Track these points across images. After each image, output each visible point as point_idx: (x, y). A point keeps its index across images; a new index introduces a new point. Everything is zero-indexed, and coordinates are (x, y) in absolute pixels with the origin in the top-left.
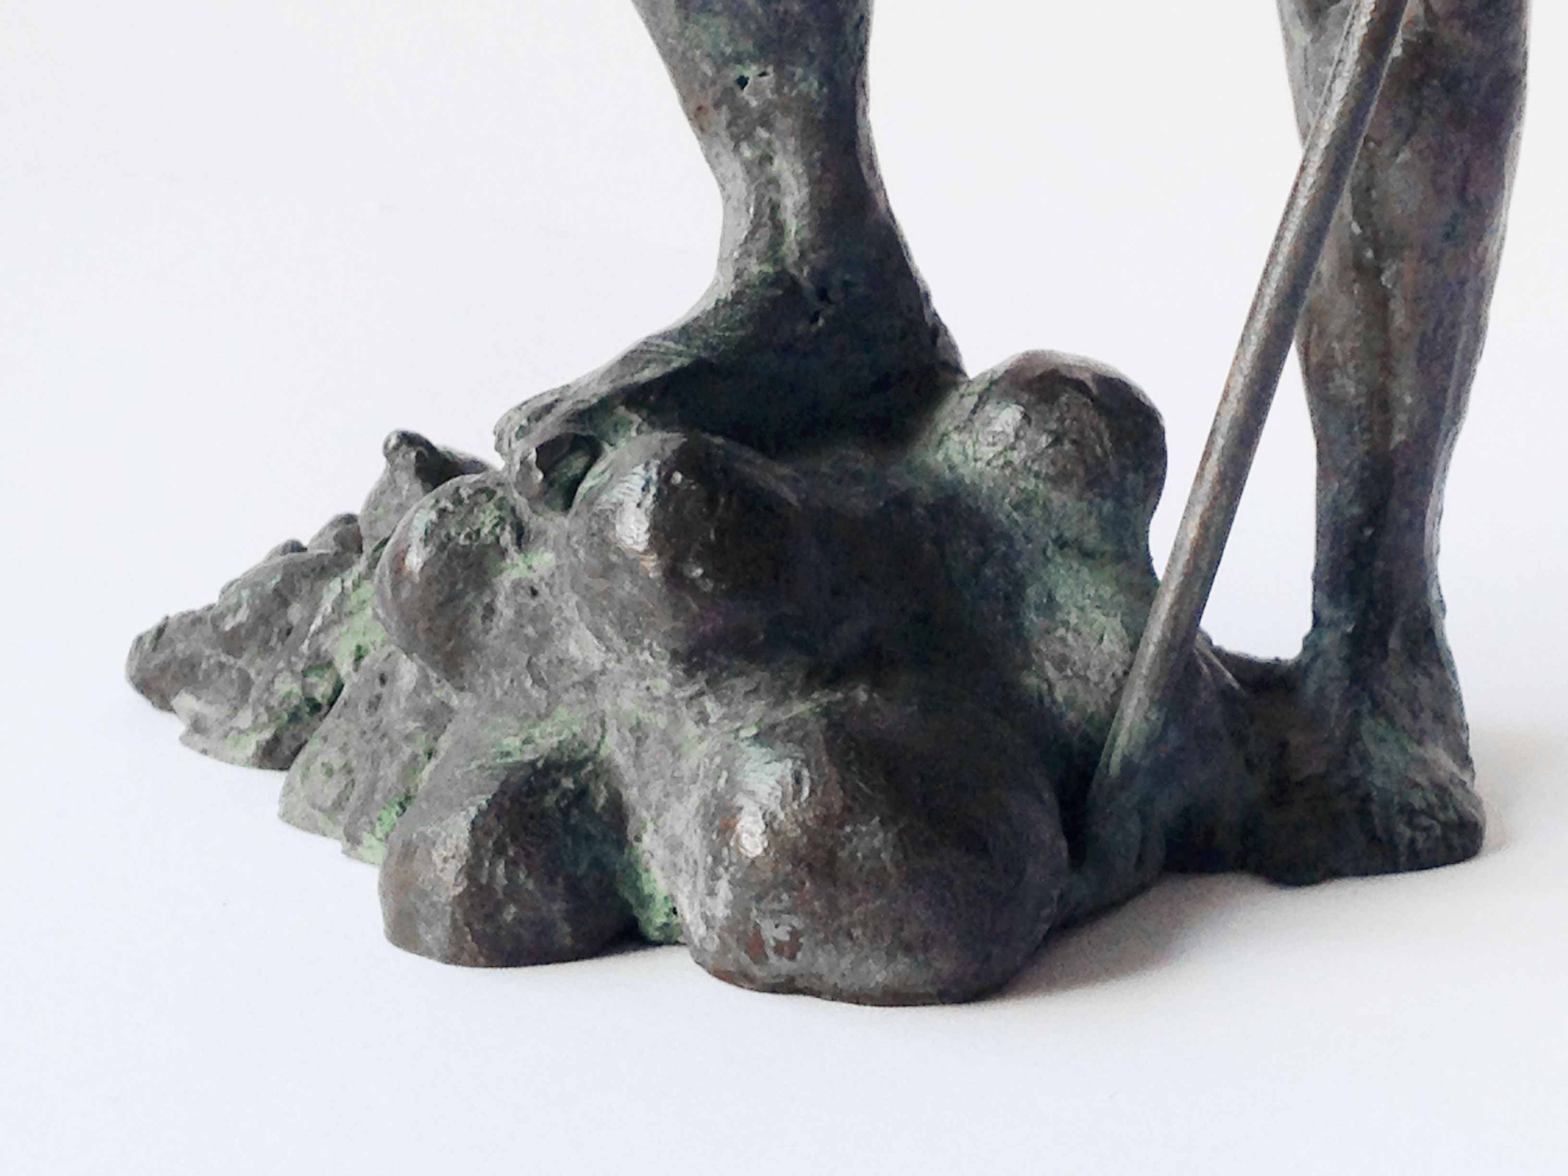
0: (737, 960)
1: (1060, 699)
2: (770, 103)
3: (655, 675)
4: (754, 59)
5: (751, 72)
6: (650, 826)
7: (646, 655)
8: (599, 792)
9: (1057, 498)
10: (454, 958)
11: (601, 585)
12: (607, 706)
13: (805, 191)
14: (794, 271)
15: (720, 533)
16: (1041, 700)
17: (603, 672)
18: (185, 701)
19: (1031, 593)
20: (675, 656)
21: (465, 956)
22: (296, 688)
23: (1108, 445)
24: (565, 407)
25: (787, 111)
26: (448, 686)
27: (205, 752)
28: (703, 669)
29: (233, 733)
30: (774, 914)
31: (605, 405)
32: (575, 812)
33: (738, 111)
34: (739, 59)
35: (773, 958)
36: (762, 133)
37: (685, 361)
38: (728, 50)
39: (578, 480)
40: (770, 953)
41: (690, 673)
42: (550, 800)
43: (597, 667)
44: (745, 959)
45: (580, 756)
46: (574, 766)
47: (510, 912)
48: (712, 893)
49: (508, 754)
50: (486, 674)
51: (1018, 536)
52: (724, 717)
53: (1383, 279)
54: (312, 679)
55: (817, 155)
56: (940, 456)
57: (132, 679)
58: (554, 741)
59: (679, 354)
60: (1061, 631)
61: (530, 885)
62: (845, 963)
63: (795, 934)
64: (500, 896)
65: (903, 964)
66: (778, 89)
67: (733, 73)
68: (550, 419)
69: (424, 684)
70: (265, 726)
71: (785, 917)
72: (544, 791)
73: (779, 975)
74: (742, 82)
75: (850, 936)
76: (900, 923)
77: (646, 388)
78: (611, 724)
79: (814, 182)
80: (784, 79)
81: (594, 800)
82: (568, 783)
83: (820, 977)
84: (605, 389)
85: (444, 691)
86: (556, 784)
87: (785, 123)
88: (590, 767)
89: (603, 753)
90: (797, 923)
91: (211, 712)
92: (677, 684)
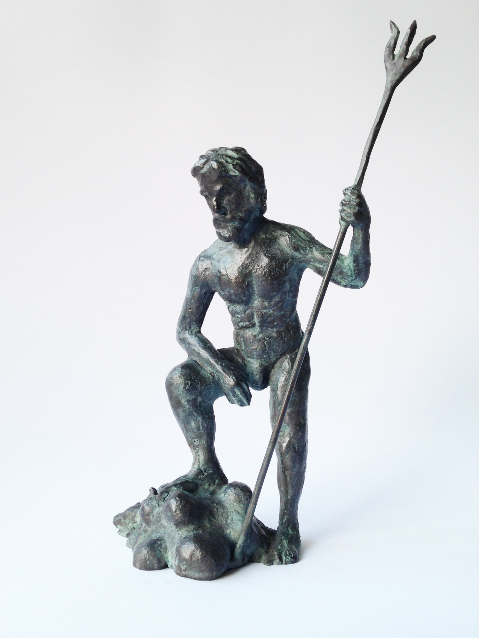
0: (178, 572)
1: (232, 534)
2: (198, 444)
3: (173, 527)
4: (196, 438)
5: (196, 440)
6: (170, 550)
7: (172, 524)
8: (163, 544)
9: (235, 504)
10: (140, 569)
11: (166, 513)
12: (167, 531)
13: (203, 457)
14: (201, 468)
15: (182, 507)
16: (229, 535)
17: (167, 526)
18: (119, 526)
19: (230, 517)
20: (175, 525)
21: (142, 569)
22: (132, 526)
23: (242, 496)
24: (166, 486)
25: (201, 445)
26: (148, 527)
27: (120, 534)
28: (179, 527)
29: (124, 532)
30: (183, 565)
31: (171, 486)
32: (159, 547)
33: (194, 445)
34: (194, 438)
35: (183, 572)
36: (197, 449)
37: (184, 481)
38: (193, 437)
39: (165, 498)
40: (183, 571)
41: (177, 527)
42: (156, 545)
43: (166, 525)
44: (180, 572)
45: (161, 539)
46: (161, 540)
47: (148, 562)
48: (175, 561)
49: (153, 538)
50: (152, 525)
51: (229, 509)
52: (182, 534)
53: (286, 474)
54: (134, 524)
55: (205, 452)
56: (220, 496)
57: (113, 522)
58: (159, 536)
59: (184, 479)
60: (233, 524)
61: (151, 558)
62: (193, 573)
63: (186, 568)
64: (147, 560)
65: (201, 574)
66: (199, 442)
67: (194, 440)
68: (164, 488)
69: (145, 527)
70: (128, 531)
71: (185, 565)
72: (155, 544)
73: (184, 575)
74: (195, 441)
75: (193, 569)
76: (200, 568)
77: (178, 484)
78: (167, 534)
79: (204, 456)
80: (200, 441)
81: (163, 546)
82: (159, 543)
83: (190, 575)
84: (172, 484)
85: (147, 527)
86: (157, 543)
87: (200, 447)
88: (163, 541)
89: (165, 538)
90: (186, 566)
91: (122, 528)
92: (176, 529)
